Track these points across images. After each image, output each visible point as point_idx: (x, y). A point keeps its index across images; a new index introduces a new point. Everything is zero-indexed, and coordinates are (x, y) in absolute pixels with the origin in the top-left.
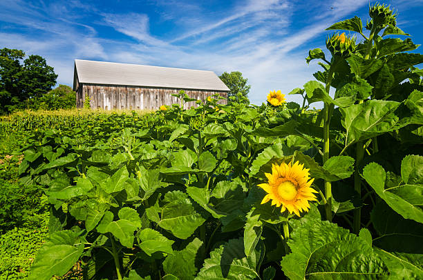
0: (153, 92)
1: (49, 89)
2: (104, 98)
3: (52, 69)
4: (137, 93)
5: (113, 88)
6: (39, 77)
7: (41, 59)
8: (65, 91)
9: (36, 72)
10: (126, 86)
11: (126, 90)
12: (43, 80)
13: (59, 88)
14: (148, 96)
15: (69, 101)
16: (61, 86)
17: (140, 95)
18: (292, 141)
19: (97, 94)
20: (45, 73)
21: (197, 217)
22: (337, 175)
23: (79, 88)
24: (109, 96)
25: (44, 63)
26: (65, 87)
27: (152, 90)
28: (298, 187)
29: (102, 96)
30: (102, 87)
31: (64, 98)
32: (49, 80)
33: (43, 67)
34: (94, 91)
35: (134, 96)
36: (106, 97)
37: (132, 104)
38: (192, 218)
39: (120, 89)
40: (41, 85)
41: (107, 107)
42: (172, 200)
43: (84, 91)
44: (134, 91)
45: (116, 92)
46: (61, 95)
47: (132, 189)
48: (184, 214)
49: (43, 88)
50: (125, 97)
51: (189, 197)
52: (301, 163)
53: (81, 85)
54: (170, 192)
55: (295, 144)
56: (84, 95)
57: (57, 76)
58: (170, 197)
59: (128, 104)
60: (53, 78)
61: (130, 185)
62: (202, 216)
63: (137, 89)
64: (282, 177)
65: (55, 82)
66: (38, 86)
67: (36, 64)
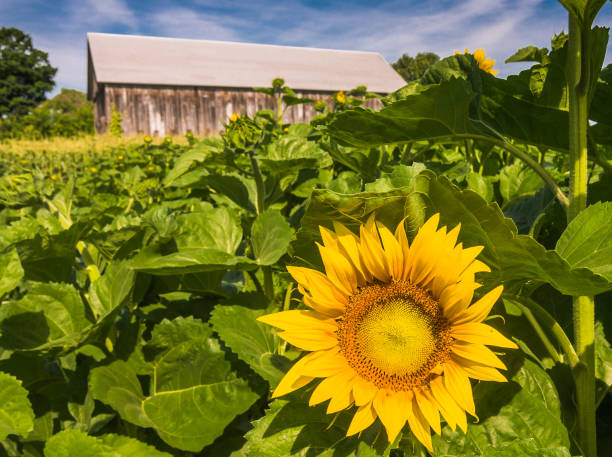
0: (252, 99)
1: (41, 99)
2: (151, 114)
3: (45, 57)
4: (219, 102)
5: (169, 92)
6: (19, 74)
7: (21, 37)
8: (74, 102)
9: (14, 63)
10: (196, 88)
11: (196, 95)
12: (28, 79)
13: (60, 96)
14: (242, 107)
15: (83, 123)
16: (65, 91)
17: (225, 104)
18: (514, 182)
19: (136, 106)
20: (31, 66)
21: (240, 388)
22: (597, 271)
23: (98, 93)
24: (161, 110)
25: (29, 44)
26: (74, 93)
27: (250, 94)
28: (441, 322)
29: (145, 110)
30: (146, 91)
31: (71, 116)
32: (39, 79)
33: (28, 53)
34: (130, 99)
35: (213, 109)
36: (155, 111)
37: (209, 125)
38: (227, 390)
39: (182, 93)
40: (25, 91)
41: (156, 132)
42: (175, 342)
43: (108, 99)
44: (212, 97)
45: (175, 101)
46: (65, 110)
47: (64, 314)
48: (205, 380)
49: (30, 96)
50: (193, 111)
51: (215, 335)
52: (447, 222)
53: (102, 86)
54: (166, 321)
55: (522, 189)
56: (108, 108)
57: (54, 71)
58: (167, 333)
59: (201, 125)
60: (48, 75)
61: (56, 304)
62: (250, 385)
63: (218, 94)
64: (375, 282)
65: (53, 83)
66: (19, 93)
67: (13, 46)
